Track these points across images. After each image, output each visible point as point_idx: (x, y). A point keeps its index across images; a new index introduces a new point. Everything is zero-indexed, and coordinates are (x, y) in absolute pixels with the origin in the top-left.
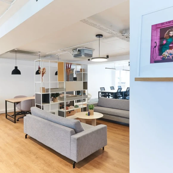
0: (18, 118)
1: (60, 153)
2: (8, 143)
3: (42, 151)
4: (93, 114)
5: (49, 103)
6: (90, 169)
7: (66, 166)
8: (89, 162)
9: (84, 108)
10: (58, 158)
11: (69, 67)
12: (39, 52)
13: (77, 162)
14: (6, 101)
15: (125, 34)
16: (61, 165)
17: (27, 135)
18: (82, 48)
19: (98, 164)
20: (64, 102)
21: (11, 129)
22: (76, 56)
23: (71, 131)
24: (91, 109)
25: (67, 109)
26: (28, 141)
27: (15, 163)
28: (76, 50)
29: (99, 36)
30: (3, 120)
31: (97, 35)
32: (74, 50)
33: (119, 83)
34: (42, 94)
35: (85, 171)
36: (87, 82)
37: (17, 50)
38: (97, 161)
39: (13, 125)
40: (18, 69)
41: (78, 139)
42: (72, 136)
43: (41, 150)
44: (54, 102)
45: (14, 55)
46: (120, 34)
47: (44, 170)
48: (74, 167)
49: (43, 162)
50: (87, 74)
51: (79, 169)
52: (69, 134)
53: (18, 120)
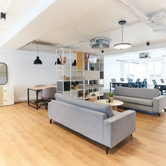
0: (40, 105)
1: (90, 138)
2: (34, 128)
3: (70, 136)
4: (113, 102)
5: (70, 91)
6: (125, 156)
7: (98, 152)
8: (121, 148)
9: (100, 96)
10: (87, 143)
11: (87, 57)
12: (58, 44)
13: (111, 148)
14: (28, 89)
15: (152, 18)
16: (92, 150)
17: (51, 120)
18: (100, 38)
19: (131, 151)
20: (83, 90)
21: (34, 115)
22: (94, 46)
23: (104, 115)
24: (111, 97)
25: (86, 97)
26: (53, 126)
27: (45, 147)
28: (95, 41)
29: (122, 22)
30: (25, 106)
31: (120, 22)
32: (92, 41)
33: (127, 75)
34: (64, 82)
35: (120, 157)
36: (103, 72)
37: (38, 41)
38: (129, 147)
39: (36, 111)
40: (40, 59)
41: (112, 124)
42: (105, 121)
43: (68, 135)
44: (74, 90)
45: (36, 46)
46: (147, 18)
47: (75, 155)
48: (107, 153)
49: (73, 147)
50: (103, 64)
51: (113, 156)
52: (102, 118)
53: (40, 107)
